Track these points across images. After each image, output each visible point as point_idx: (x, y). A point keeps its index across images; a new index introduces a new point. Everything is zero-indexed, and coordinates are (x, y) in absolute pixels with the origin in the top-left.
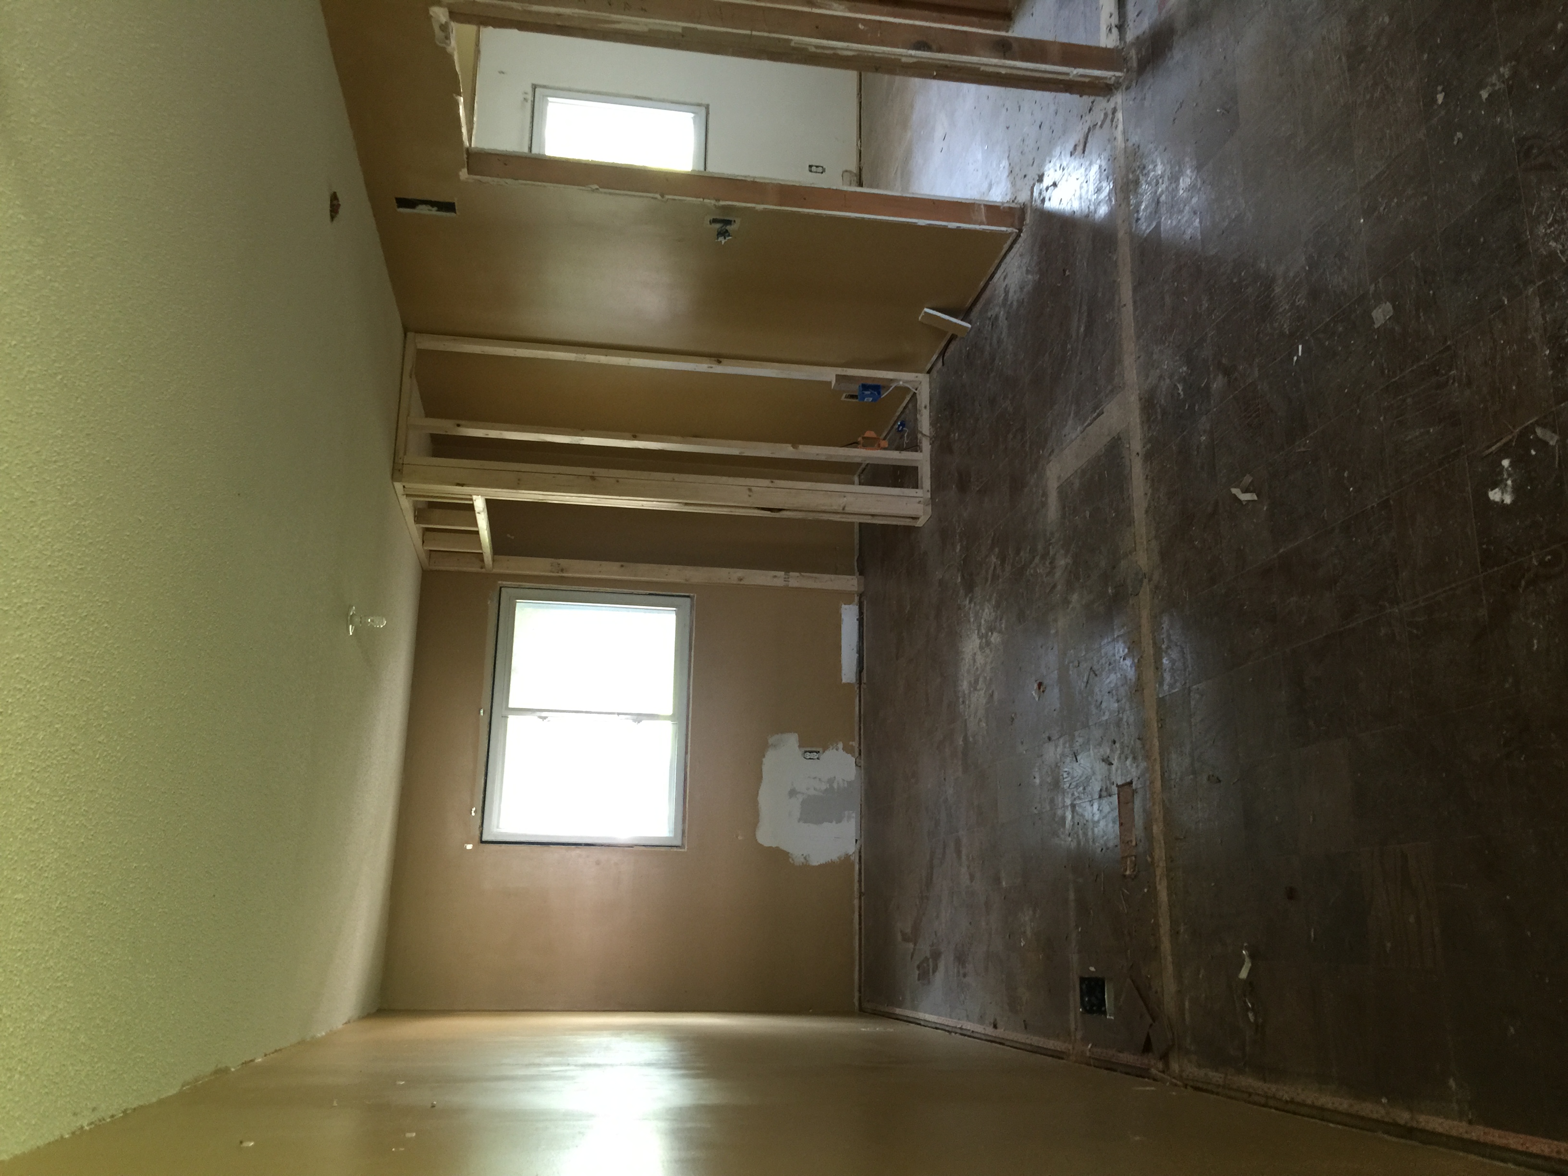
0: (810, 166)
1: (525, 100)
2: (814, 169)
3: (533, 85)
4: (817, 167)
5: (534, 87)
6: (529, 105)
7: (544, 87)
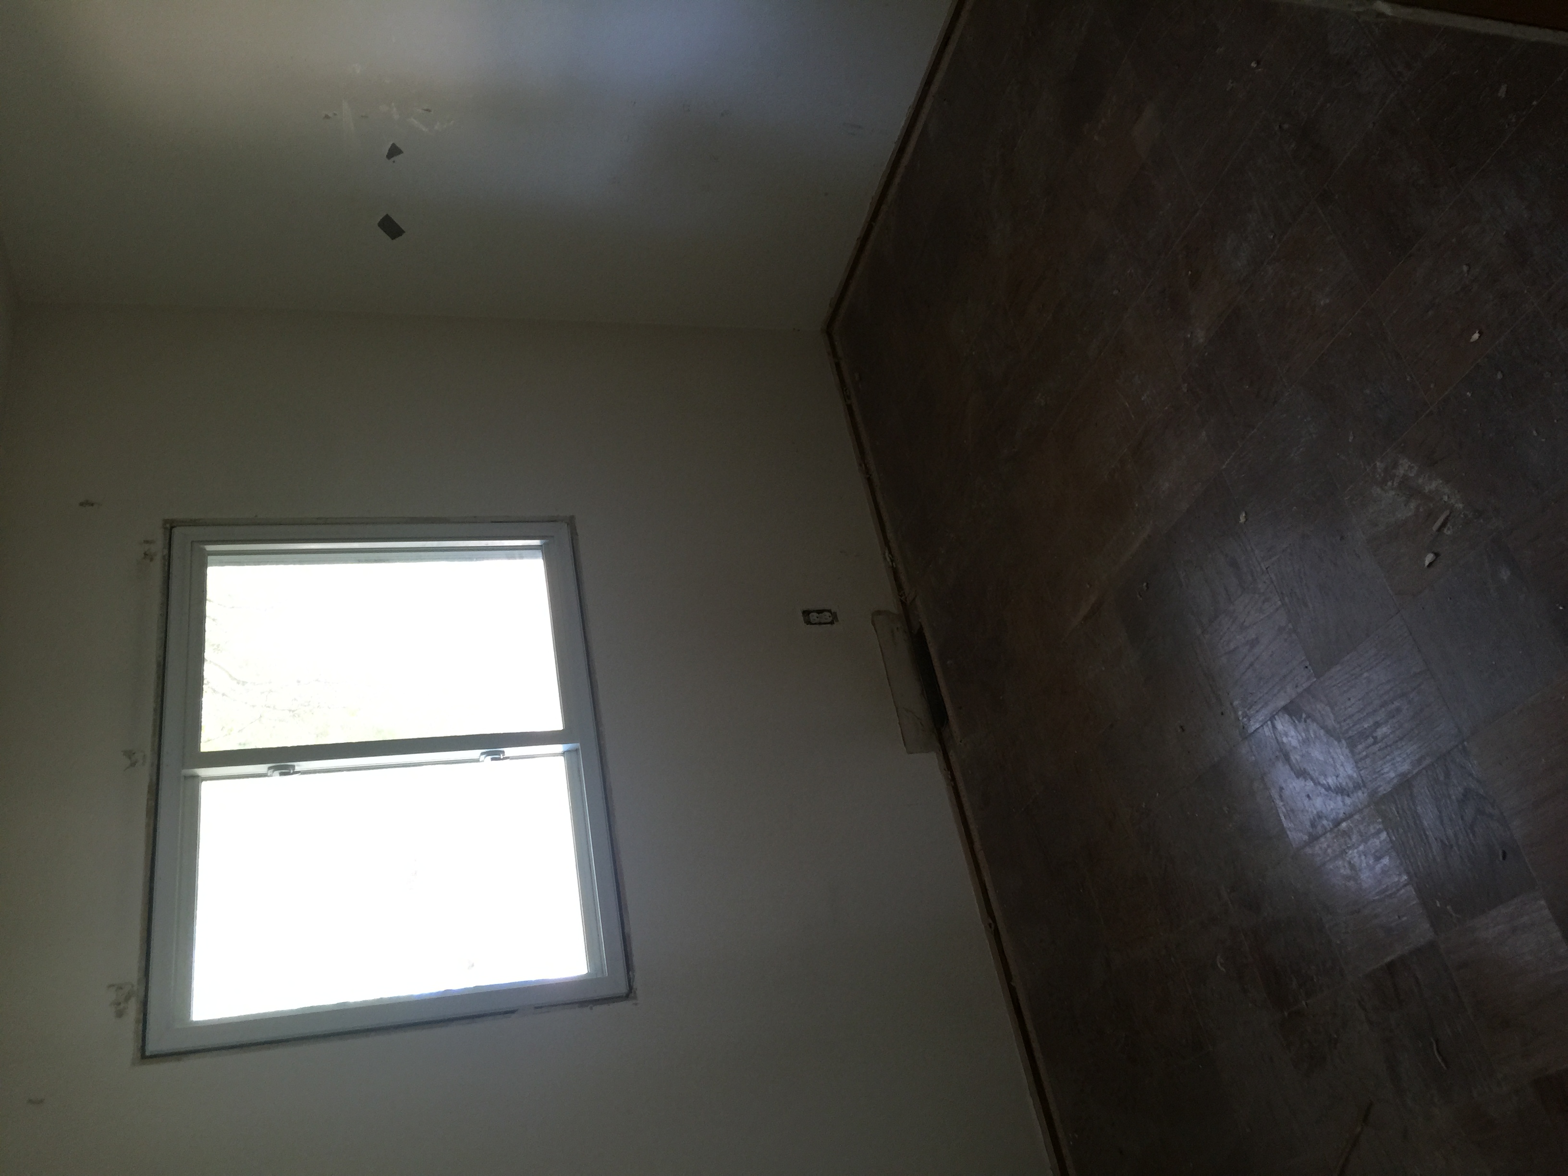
0: (806, 613)
1: (148, 556)
2: (814, 617)
3: (166, 521)
4: (820, 612)
5: (170, 527)
6: (157, 567)
7: (194, 523)
